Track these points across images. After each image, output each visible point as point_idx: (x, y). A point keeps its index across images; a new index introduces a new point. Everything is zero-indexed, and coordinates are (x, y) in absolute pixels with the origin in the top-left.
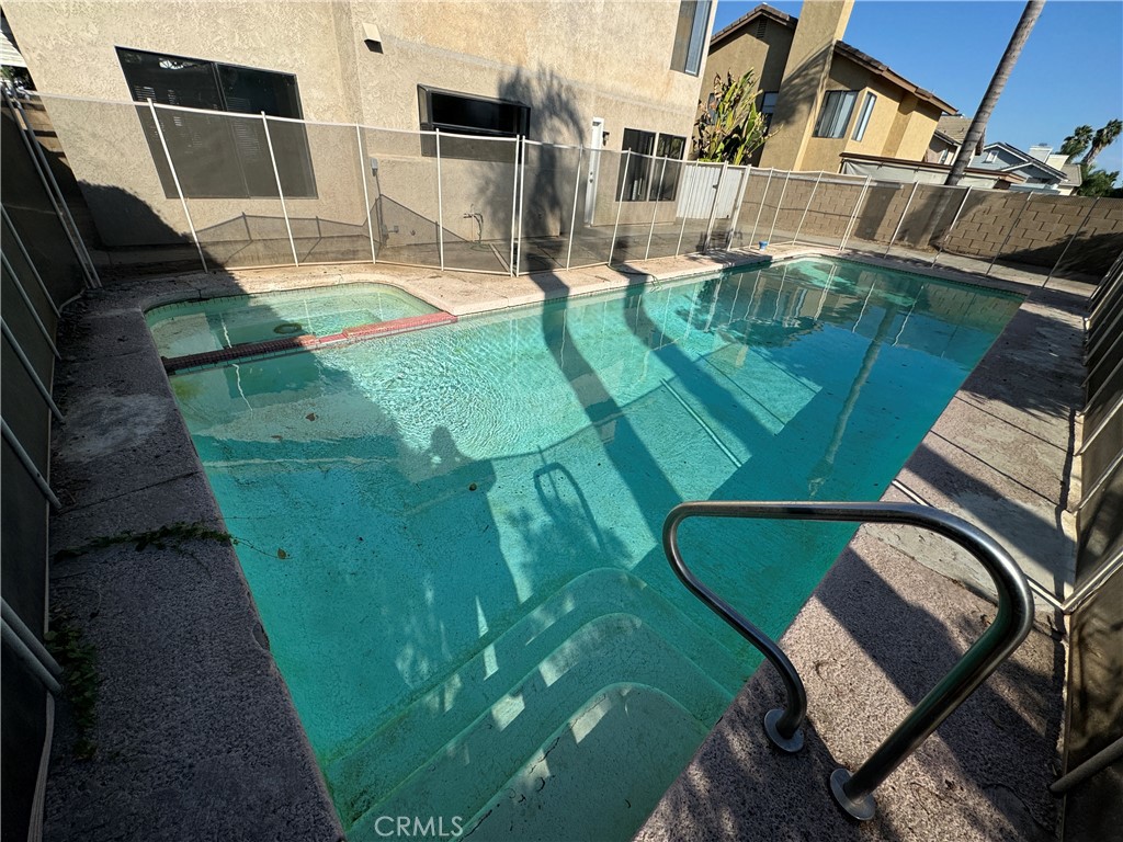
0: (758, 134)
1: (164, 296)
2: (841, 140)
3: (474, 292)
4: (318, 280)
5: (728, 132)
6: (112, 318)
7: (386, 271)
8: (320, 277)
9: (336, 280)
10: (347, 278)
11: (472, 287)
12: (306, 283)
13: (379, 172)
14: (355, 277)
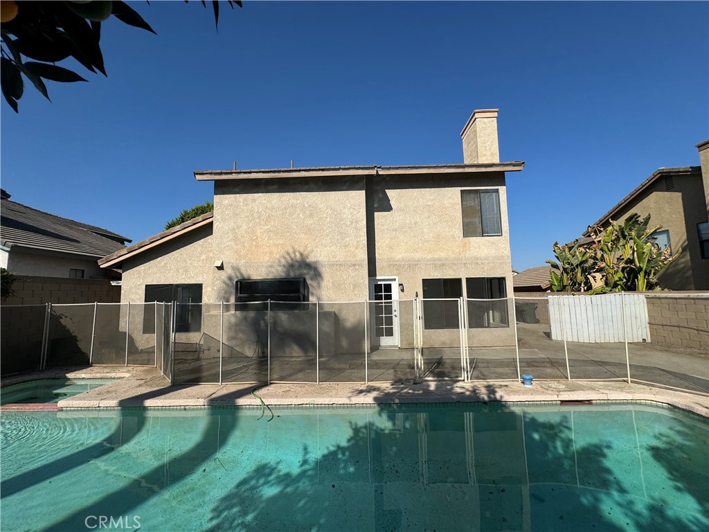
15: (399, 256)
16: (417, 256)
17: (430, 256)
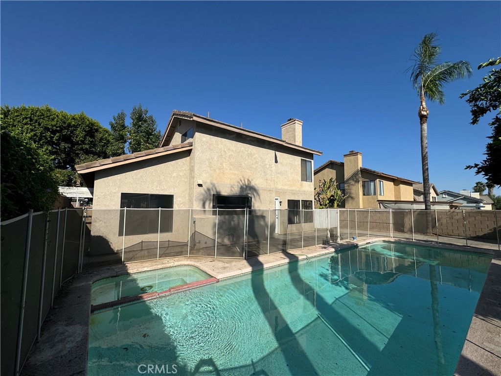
0: (341, 197)
1: (103, 276)
2: (375, 196)
3: (227, 267)
4: (165, 265)
5: (329, 197)
6: (80, 287)
7: (192, 260)
8: (165, 264)
9: (171, 265)
10: (176, 264)
11: (227, 265)
12: (159, 267)
13: (196, 222)
14: (179, 263)
15: (280, 187)
16: (286, 188)
17: (290, 189)
